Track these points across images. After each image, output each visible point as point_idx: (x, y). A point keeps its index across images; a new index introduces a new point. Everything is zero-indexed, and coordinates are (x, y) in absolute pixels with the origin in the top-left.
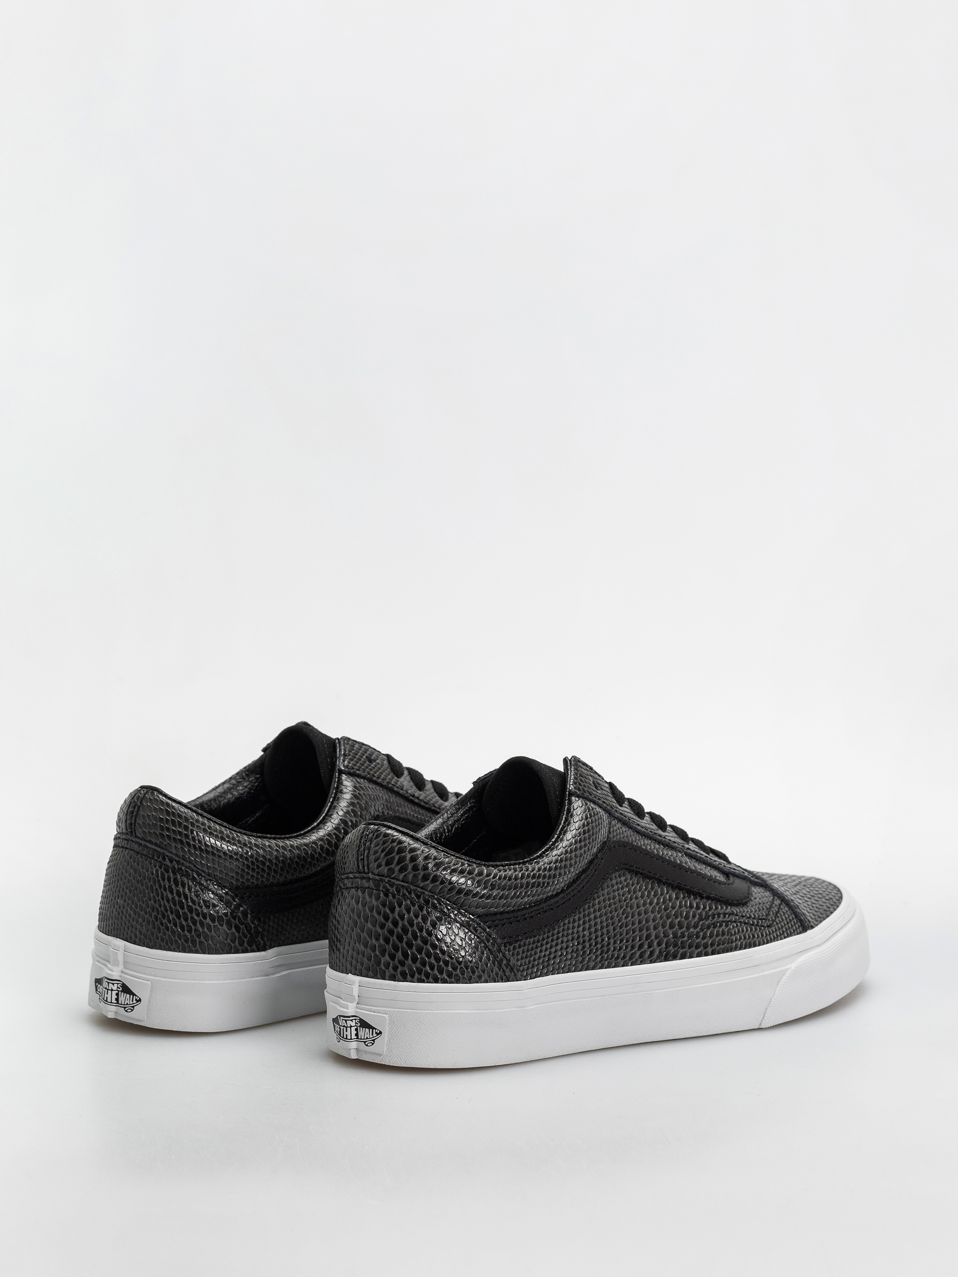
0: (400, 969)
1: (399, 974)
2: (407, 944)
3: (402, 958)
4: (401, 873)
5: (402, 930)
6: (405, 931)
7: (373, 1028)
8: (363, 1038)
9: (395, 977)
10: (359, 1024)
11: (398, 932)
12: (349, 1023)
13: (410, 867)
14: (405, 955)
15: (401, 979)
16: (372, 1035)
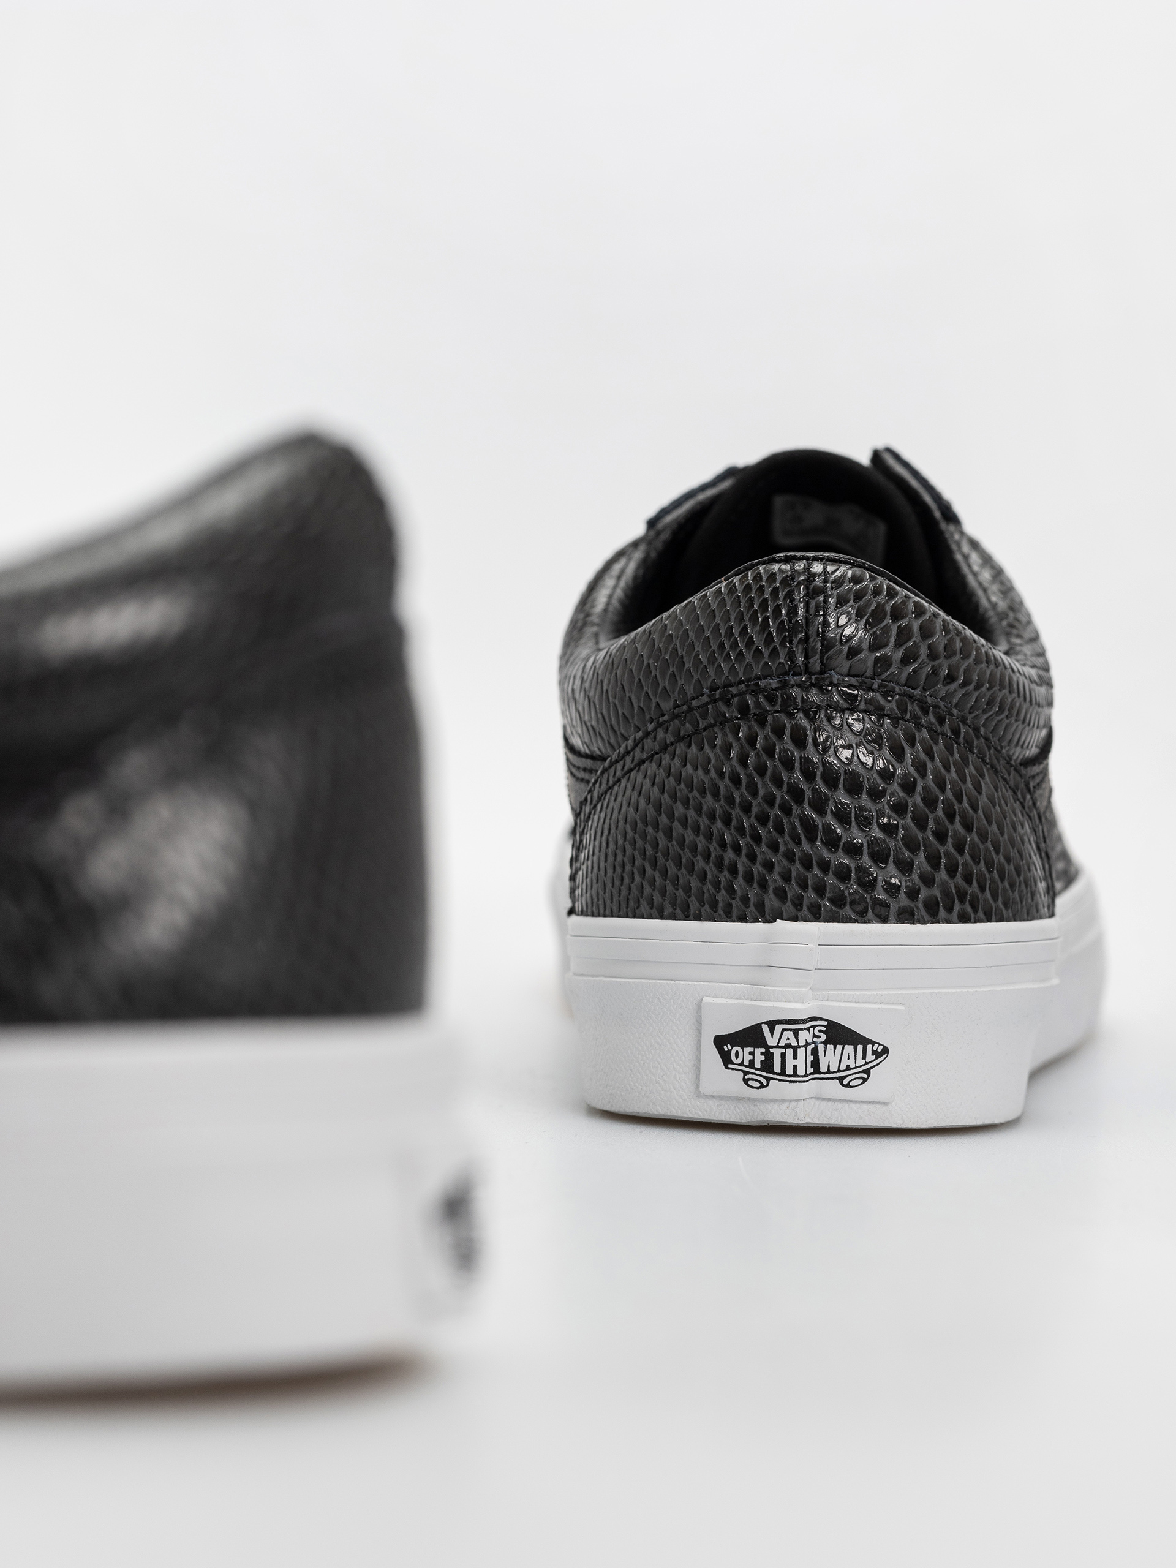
0: (924, 893)
1: (921, 905)
2: (936, 834)
3: (927, 867)
4: (906, 665)
5: (923, 800)
6: (930, 802)
7: (865, 1041)
8: (834, 1068)
9: (913, 915)
10: (824, 1037)
11: (915, 805)
12: (804, 1036)
13: (924, 651)
14: (934, 860)
15: (927, 917)
16: (864, 1057)
